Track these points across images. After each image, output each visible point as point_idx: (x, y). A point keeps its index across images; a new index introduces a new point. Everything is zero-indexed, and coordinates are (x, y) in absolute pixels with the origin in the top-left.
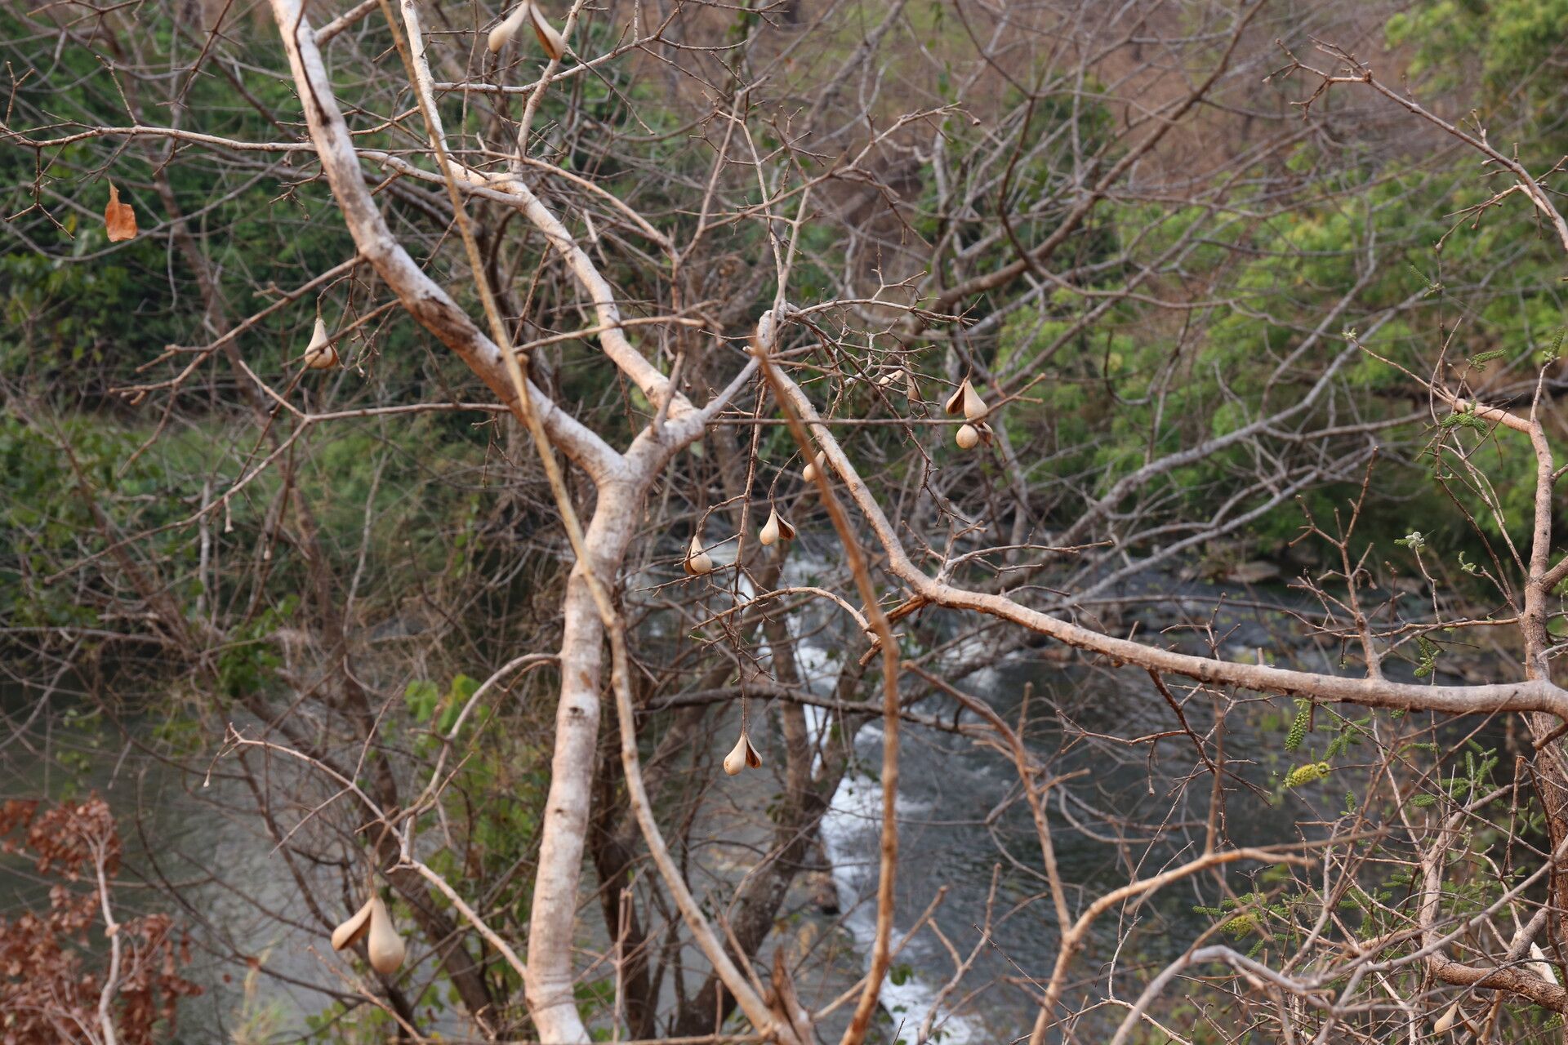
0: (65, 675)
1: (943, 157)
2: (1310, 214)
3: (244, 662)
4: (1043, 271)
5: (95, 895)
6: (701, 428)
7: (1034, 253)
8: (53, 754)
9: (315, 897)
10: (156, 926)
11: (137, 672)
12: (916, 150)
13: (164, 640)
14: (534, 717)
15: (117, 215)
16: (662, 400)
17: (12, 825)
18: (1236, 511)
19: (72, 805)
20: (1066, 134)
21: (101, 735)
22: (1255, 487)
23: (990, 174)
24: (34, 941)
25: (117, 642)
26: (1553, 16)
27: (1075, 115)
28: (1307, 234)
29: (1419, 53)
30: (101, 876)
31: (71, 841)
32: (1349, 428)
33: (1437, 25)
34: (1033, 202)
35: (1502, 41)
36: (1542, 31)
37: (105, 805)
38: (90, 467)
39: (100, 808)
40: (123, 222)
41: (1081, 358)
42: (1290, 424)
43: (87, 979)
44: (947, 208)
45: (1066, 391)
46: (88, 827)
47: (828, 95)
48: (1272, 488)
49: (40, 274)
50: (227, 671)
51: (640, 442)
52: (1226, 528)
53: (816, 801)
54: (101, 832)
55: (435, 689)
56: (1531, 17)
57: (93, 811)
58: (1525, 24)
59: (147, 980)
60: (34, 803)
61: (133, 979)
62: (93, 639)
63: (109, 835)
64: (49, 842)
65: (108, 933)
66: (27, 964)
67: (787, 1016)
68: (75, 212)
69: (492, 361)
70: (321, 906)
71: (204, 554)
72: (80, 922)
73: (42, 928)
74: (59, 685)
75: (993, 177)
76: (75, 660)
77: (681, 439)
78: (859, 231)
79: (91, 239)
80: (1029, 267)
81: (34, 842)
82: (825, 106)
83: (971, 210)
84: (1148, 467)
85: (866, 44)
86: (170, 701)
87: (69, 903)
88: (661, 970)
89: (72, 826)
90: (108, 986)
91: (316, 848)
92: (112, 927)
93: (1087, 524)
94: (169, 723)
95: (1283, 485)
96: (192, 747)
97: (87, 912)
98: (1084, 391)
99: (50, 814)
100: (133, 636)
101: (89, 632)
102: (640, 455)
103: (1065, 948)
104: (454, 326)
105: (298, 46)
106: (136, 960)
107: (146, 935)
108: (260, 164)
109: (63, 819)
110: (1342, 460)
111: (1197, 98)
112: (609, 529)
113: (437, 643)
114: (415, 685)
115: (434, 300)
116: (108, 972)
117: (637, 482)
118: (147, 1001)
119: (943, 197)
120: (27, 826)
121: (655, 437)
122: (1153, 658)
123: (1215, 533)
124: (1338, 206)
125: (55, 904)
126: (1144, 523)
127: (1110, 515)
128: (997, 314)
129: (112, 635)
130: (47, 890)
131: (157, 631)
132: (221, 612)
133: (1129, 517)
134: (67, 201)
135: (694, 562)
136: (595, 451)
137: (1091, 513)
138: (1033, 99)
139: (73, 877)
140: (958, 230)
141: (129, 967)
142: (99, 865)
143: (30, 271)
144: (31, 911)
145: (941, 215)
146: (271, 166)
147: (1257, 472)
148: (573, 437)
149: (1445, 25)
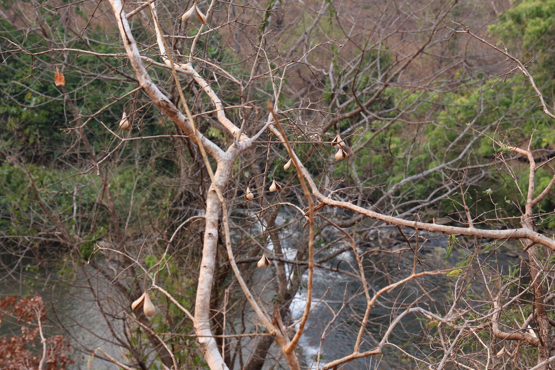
0: (27, 251)
1: (333, 72)
2: (462, 95)
3: (89, 248)
4: (367, 111)
5: (37, 329)
6: (251, 144)
7: (364, 105)
8: (23, 280)
9: (114, 330)
10: (59, 339)
11: (52, 251)
12: (323, 70)
13: (62, 241)
14: (190, 268)
15: (59, 77)
16: (238, 135)
17: (8, 305)
18: (435, 196)
19: (29, 298)
20: (375, 65)
21: (39, 274)
22: (442, 188)
23: (349, 78)
24: (16, 345)
25: (45, 241)
26: (547, 25)
27: (378, 58)
28: (461, 101)
29: (501, 38)
30: (39, 322)
31: (29, 310)
32: (475, 166)
33: (507, 29)
34: (364, 88)
35: (530, 34)
36: (544, 30)
37: (40, 298)
38: (36, 180)
39: (39, 299)
40: (60, 80)
41: (382, 145)
42: (454, 165)
43: (35, 358)
44: (334, 90)
45: (377, 157)
46: (35, 305)
47: (293, 51)
48: (448, 188)
49: (18, 113)
50: (83, 251)
51: (231, 148)
52: (432, 202)
53: (289, 297)
54: (39, 307)
55: (155, 258)
56: (539, 25)
57: (36, 300)
58: (538, 28)
59: (56, 358)
60: (16, 297)
61: (51, 358)
62: (36, 240)
63: (42, 308)
64: (21, 311)
65: (42, 342)
66: (13, 353)
67: (279, 327)
68: (31, 92)
69: (183, 121)
70: (116, 333)
71: (75, 211)
72: (32, 339)
73: (19, 340)
74: (25, 255)
75: (350, 79)
76: (31, 246)
77: (244, 147)
78: (304, 99)
79: (36, 101)
80: (363, 110)
81: (16, 311)
82: (291, 55)
83: (342, 91)
84: (404, 180)
85: (306, 33)
86: (63, 262)
87: (28, 332)
88: (235, 355)
89: (29, 305)
90: (42, 360)
91: (114, 313)
92: (43, 340)
93: (383, 200)
94: (62, 270)
95: (452, 187)
96: (71, 278)
97: (35, 335)
98: (383, 157)
99: (21, 301)
100: (50, 239)
101: (35, 238)
102: (231, 152)
103: (368, 307)
104: (171, 109)
105: (121, 18)
106: (52, 351)
107: (55, 342)
108: (95, 74)
109: (26, 303)
110: (473, 178)
111: (421, 51)
112: (221, 176)
113: (156, 242)
114: (148, 256)
115: (164, 101)
116: (42, 356)
117: (230, 161)
118: (55, 366)
119: (333, 86)
120: (13, 305)
121: (236, 146)
122: (398, 222)
123: (428, 204)
124: (472, 92)
125: (23, 332)
126: (404, 200)
127: (391, 197)
128: (352, 127)
129: (43, 239)
130: (21, 327)
131: (59, 238)
132: (81, 231)
133: (398, 197)
134: (28, 88)
135: (248, 196)
136: (216, 150)
137: (385, 196)
138: (363, 51)
139: (29, 323)
140: (338, 97)
141: (49, 354)
142: (39, 319)
143: (15, 112)
144: (15, 335)
145: (332, 92)
146: (99, 75)
147: (443, 183)
148: (209, 146)
149: (509, 29)
